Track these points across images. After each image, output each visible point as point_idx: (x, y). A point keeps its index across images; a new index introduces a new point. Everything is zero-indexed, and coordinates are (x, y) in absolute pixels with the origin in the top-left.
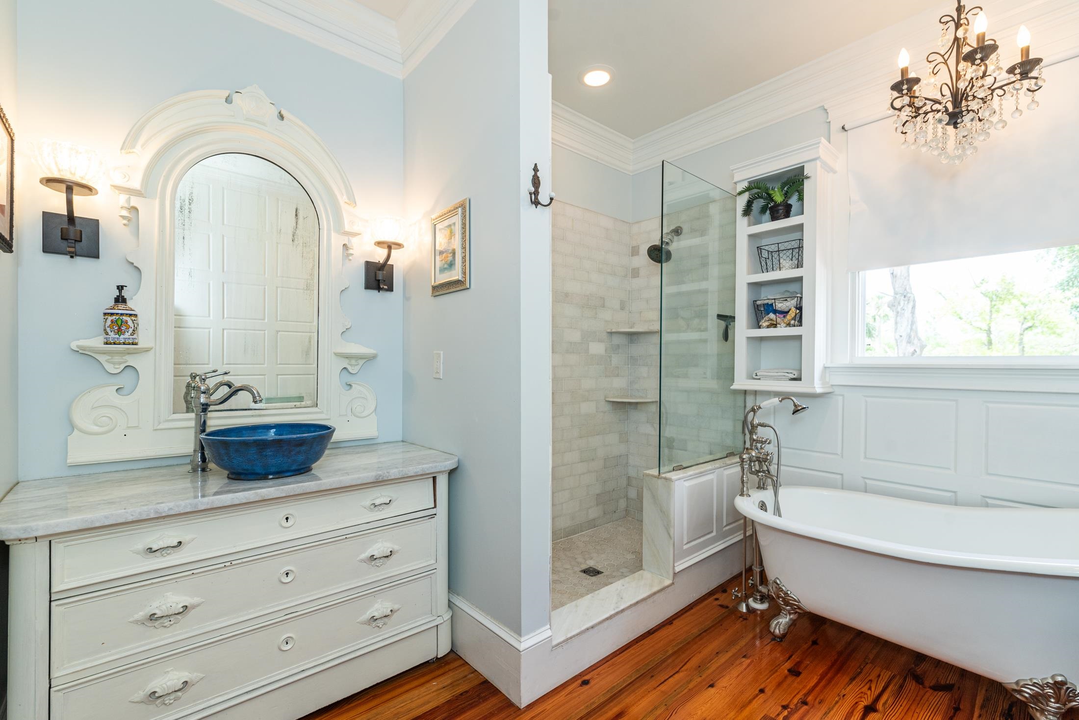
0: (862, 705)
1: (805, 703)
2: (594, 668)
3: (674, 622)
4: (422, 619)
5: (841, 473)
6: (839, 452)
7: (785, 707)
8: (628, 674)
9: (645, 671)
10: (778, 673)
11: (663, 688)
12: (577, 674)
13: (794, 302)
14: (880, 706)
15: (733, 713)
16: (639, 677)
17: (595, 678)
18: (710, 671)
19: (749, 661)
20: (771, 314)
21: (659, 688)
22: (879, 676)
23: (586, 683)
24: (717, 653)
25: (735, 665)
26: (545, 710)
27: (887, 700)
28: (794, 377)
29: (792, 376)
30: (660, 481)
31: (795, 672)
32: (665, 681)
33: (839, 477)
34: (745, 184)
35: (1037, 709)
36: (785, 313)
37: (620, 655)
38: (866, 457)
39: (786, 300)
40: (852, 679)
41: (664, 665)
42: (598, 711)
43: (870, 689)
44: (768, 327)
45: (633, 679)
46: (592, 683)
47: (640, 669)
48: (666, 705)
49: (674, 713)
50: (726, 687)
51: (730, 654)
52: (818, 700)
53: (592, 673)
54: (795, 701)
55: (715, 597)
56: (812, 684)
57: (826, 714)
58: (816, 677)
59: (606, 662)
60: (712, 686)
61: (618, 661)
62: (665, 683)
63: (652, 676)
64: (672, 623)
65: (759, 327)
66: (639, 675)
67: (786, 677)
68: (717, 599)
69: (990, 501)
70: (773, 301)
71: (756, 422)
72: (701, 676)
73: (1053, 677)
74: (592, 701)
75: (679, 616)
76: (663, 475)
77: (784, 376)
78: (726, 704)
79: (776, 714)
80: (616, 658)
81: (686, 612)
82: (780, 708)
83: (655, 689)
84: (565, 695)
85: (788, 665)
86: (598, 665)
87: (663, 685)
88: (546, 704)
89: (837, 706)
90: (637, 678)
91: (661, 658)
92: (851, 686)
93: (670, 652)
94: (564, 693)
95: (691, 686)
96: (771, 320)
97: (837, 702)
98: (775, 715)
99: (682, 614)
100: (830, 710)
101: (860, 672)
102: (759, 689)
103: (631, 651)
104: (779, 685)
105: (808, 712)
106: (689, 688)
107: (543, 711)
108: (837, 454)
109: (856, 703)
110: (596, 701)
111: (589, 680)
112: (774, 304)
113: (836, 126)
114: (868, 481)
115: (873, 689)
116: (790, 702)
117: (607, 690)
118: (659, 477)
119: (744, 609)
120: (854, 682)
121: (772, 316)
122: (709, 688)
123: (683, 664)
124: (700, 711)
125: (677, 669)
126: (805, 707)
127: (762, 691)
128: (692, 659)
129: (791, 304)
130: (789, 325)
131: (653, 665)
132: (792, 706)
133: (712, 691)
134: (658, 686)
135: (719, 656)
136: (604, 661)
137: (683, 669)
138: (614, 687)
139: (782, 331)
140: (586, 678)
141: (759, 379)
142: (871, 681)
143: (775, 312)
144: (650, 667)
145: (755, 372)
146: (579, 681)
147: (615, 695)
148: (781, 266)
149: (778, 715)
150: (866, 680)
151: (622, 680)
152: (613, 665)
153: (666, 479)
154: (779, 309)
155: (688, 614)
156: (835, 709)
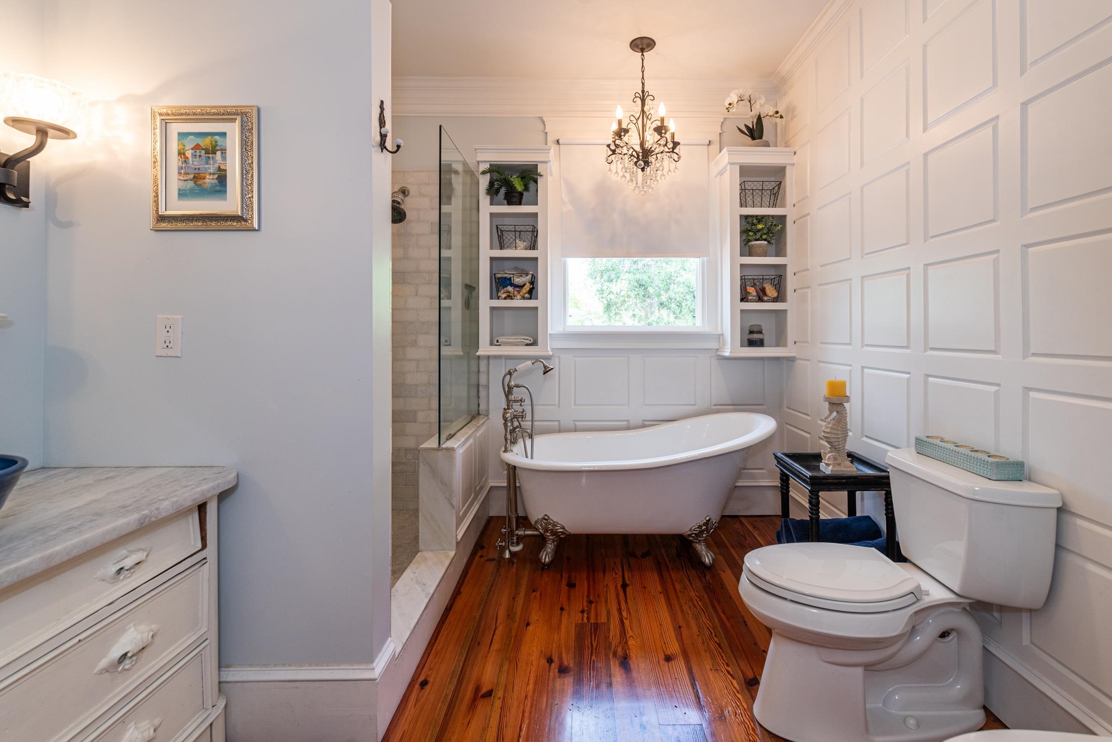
0: (619, 587)
1: (591, 602)
2: (421, 666)
3: (462, 590)
4: (192, 723)
5: (558, 419)
6: (557, 403)
7: (582, 612)
8: (457, 653)
9: (469, 643)
10: (562, 591)
11: (495, 646)
12: (409, 681)
13: (529, 277)
14: (628, 582)
15: (556, 635)
16: (469, 649)
17: (429, 674)
18: (518, 615)
19: (538, 593)
20: (509, 287)
21: (491, 650)
22: (615, 563)
23: (424, 684)
24: (513, 598)
25: (532, 601)
26: (404, 732)
27: (628, 576)
28: (531, 342)
29: (528, 342)
30: (440, 453)
31: (571, 585)
32: (492, 641)
33: (556, 423)
34: (487, 166)
35: (696, 542)
36: (522, 287)
37: (437, 642)
38: (575, 404)
39: (521, 276)
40: (604, 572)
41: (481, 629)
42: (456, 700)
43: (616, 573)
44: (505, 299)
45: (465, 655)
46: (431, 680)
47: (463, 643)
48: (507, 659)
49: (518, 661)
50: (538, 620)
51: (522, 595)
52: (596, 596)
53: (423, 672)
54: (585, 604)
55: (479, 554)
56: (586, 588)
57: (606, 602)
58: (585, 582)
59: (429, 655)
60: (528, 624)
61: (439, 648)
62: (493, 642)
63: (479, 643)
64: (460, 592)
65: (498, 298)
66: (467, 649)
67: (569, 591)
68: (481, 556)
69: (646, 423)
70: (512, 276)
71: (513, 383)
72: (515, 622)
73: (705, 518)
74: (444, 695)
75: (462, 584)
76: (444, 446)
77: (522, 342)
78: (547, 631)
79: (581, 618)
80: (434, 648)
81: (465, 577)
82: (581, 614)
83: (488, 652)
84: (413, 706)
85: (564, 582)
86: (424, 661)
87: (492, 645)
88: (401, 726)
89: (608, 593)
90: (468, 652)
91: (474, 624)
92: (606, 577)
93: (478, 617)
94: (410, 706)
95: (514, 633)
96: (509, 292)
97: (607, 592)
98: (581, 620)
99: (463, 581)
100: (606, 598)
101: (605, 566)
102: (559, 609)
103: (444, 633)
104: (569, 599)
105: (596, 606)
106: (513, 636)
107: (403, 735)
108: (555, 405)
109: (616, 586)
110: (448, 692)
111: (426, 679)
112: (512, 279)
113: (551, 138)
114: (577, 423)
115: (618, 573)
116: (583, 607)
117: (449, 678)
118: (439, 448)
119: (507, 555)
120: (606, 574)
121: (510, 288)
122: (528, 627)
123: (495, 620)
124: (534, 648)
125: (494, 627)
126: (593, 605)
127: (562, 609)
128: (499, 613)
129: (525, 279)
130: (523, 298)
131: (472, 635)
132: (586, 609)
133: (530, 628)
134: (489, 648)
135: (517, 599)
136: (426, 655)
137: (498, 624)
138: (454, 671)
139: (518, 303)
140: (422, 678)
141: (500, 345)
142: (613, 568)
143: (512, 285)
144: (471, 637)
145: (497, 339)
146: (417, 686)
147: (459, 677)
148: (517, 245)
149: (583, 619)
150: (611, 569)
151: (455, 661)
152: (437, 654)
153: (447, 449)
154: (516, 284)
155: (467, 579)
156: (608, 596)
